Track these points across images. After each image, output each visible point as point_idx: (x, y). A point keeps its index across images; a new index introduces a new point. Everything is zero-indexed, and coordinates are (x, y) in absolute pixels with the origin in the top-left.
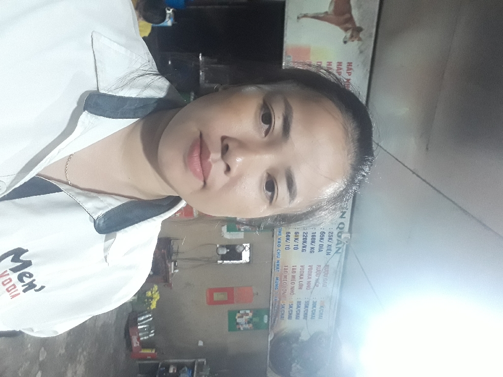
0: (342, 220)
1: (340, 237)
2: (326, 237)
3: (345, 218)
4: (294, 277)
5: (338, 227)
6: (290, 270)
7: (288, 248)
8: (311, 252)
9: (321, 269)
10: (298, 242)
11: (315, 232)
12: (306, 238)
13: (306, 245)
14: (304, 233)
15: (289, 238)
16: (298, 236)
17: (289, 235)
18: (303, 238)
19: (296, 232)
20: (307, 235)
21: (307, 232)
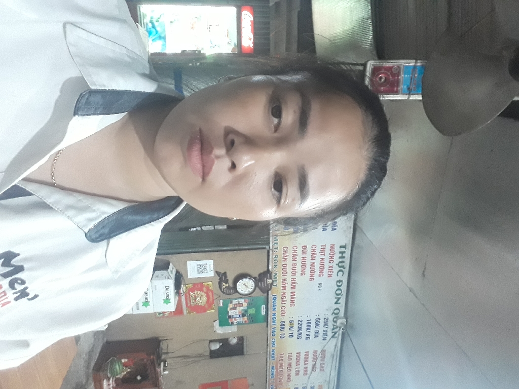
0: (337, 306)
1: (335, 322)
2: (322, 323)
3: (339, 303)
4: (290, 364)
5: (333, 313)
6: (286, 357)
7: (283, 336)
8: (306, 339)
9: (318, 355)
10: (293, 330)
11: (310, 319)
12: (302, 326)
13: (301, 332)
14: (299, 321)
15: (284, 327)
16: (293, 324)
17: (283, 323)
18: (299, 325)
19: (290, 321)
20: (302, 323)
21: (302, 320)
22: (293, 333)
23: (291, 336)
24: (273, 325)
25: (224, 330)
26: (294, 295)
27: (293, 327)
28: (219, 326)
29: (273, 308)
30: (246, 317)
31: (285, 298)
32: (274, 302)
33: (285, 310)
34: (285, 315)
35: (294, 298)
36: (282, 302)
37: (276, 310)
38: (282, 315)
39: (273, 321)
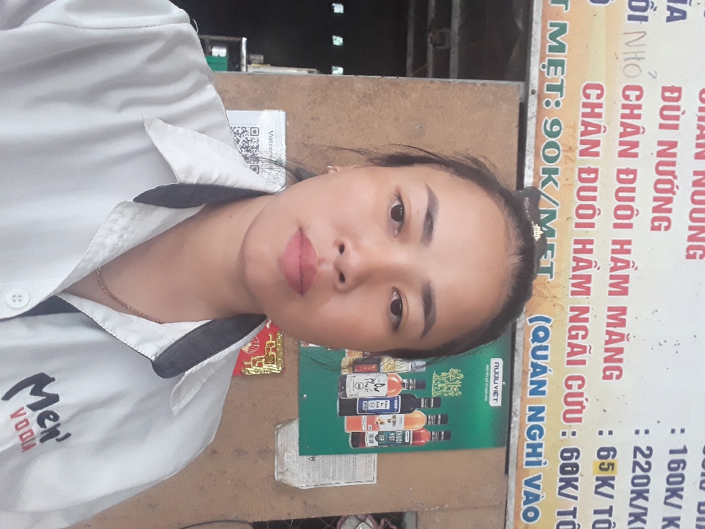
10: (611, 497)
11: (681, 447)
12: (648, 478)
13: (646, 509)
14: (639, 455)
15: (576, 480)
16: (612, 465)
17: (573, 461)
18: (634, 474)
19: (602, 449)
20: (648, 463)
21: (649, 449)
22: (609, 511)
23: (603, 524)
24: (528, 463)
25: (321, 474)
26: (623, 323)
27: (613, 478)
28: (300, 454)
29: (533, 379)
30: (418, 414)
31: (584, 337)
32: (539, 353)
33: (581, 395)
34: (579, 420)
35: (622, 337)
36: (569, 355)
37: (543, 393)
38: (566, 420)
39: (529, 446)
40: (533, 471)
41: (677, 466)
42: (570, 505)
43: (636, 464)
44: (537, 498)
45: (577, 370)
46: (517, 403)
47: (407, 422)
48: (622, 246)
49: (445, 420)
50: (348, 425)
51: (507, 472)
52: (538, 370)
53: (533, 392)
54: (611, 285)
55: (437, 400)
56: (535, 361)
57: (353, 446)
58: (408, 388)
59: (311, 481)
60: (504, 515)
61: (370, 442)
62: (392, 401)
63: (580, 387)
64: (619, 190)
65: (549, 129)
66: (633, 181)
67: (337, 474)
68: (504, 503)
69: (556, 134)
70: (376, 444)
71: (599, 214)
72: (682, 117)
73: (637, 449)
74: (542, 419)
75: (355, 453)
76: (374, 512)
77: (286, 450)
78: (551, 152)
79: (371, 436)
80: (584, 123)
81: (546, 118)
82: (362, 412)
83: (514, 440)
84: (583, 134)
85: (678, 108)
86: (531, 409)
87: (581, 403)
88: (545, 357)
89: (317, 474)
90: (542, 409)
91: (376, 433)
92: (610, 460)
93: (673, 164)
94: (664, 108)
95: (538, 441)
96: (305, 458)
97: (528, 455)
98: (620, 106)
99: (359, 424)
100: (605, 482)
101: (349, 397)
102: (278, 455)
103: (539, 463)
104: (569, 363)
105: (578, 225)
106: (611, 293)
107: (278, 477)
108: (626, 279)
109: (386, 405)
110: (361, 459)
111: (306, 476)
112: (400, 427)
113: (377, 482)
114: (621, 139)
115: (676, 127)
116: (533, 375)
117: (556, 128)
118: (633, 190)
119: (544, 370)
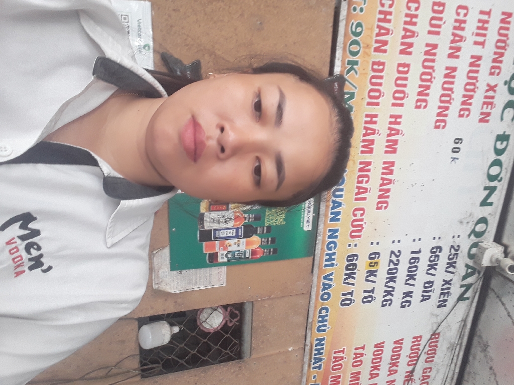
0: (486, 211)
1: (473, 257)
2: (443, 262)
3: (491, 204)
5: (473, 231)
6: (349, 359)
7: (347, 301)
9: (421, 347)
10: (374, 282)
11: (418, 250)
12: (396, 269)
13: (394, 288)
14: (393, 255)
15: (355, 273)
16: (377, 263)
17: (354, 262)
18: (389, 268)
19: (371, 254)
20: (398, 260)
21: (399, 251)
22: (372, 291)
23: (368, 298)
24: (326, 266)
25: (187, 282)
26: (391, 173)
27: (376, 271)
28: (171, 270)
29: (333, 211)
30: (255, 239)
31: (367, 182)
32: (337, 193)
33: (362, 220)
34: (359, 236)
35: (390, 182)
36: (357, 194)
37: (338, 220)
38: (352, 237)
39: (327, 254)
40: (329, 270)
41: (414, 261)
42: (349, 288)
43: (391, 261)
44: (330, 286)
45: (361, 204)
46: (321, 227)
47: (248, 244)
48: (396, 119)
49: (273, 241)
50: (206, 249)
51: (312, 272)
52: (336, 205)
53: (332, 220)
54: (387, 147)
55: (269, 228)
56: (334, 199)
57: (210, 262)
58: (249, 221)
59: (180, 287)
60: (309, 298)
61: (222, 259)
62: (237, 229)
63: (362, 215)
64: (398, 79)
65: (354, 30)
66: (407, 72)
67: (198, 281)
68: (309, 291)
69: (358, 34)
70: (225, 260)
71: (383, 96)
72: (443, 26)
73: (392, 252)
74: (336, 237)
75: (211, 266)
76: (224, 304)
77: (160, 268)
78: (354, 48)
79: (222, 255)
80: (378, 27)
81: (353, 21)
82: (216, 238)
83: (318, 252)
84: (378, 35)
85: (441, 19)
86: (330, 231)
87: (361, 226)
88: (341, 196)
89: (184, 282)
90: (336, 231)
91: (226, 252)
92: (376, 260)
93: (433, 61)
94: (433, 19)
95: (333, 251)
96: (175, 272)
97: (327, 260)
98: (404, 15)
99: (214, 247)
100: (372, 273)
101: (206, 228)
102: (154, 272)
103: (332, 265)
104: (357, 199)
105: (369, 104)
106: (386, 152)
107: (155, 287)
108: (396, 142)
109: (232, 233)
110: (215, 271)
111: (176, 285)
112: (242, 248)
113: (226, 285)
114: (402, 41)
115: (438, 33)
116: (333, 208)
117: (359, 29)
118: (406, 79)
119: (340, 204)
